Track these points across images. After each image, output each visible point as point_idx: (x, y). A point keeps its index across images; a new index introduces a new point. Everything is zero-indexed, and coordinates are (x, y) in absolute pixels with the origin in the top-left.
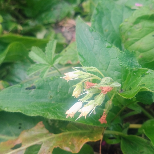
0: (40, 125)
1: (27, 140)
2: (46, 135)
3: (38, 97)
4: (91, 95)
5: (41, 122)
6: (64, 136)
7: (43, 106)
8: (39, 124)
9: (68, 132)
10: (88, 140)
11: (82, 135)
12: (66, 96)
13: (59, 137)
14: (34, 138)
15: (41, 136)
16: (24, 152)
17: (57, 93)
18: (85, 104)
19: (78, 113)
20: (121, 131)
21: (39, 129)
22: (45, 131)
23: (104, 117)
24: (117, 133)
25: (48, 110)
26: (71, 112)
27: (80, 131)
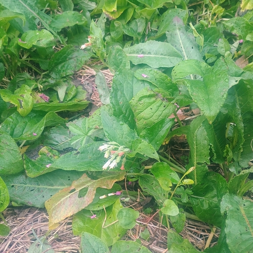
0: (85, 175)
1: (78, 186)
2: (90, 181)
3: (82, 159)
4: (114, 157)
5: (85, 174)
6: (101, 180)
7: (87, 164)
8: (83, 175)
9: (103, 178)
10: (117, 180)
11: (112, 178)
12: (99, 155)
13: (99, 181)
14: (83, 184)
15: (87, 182)
16: (78, 193)
17: (93, 155)
18: (111, 162)
19: (109, 167)
20: (139, 172)
21: (84, 178)
22: (89, 179)
23: (123, 166)
24: (136, 174)
25: (90, 166)
26: (105, 167)
27: (111, 176)
